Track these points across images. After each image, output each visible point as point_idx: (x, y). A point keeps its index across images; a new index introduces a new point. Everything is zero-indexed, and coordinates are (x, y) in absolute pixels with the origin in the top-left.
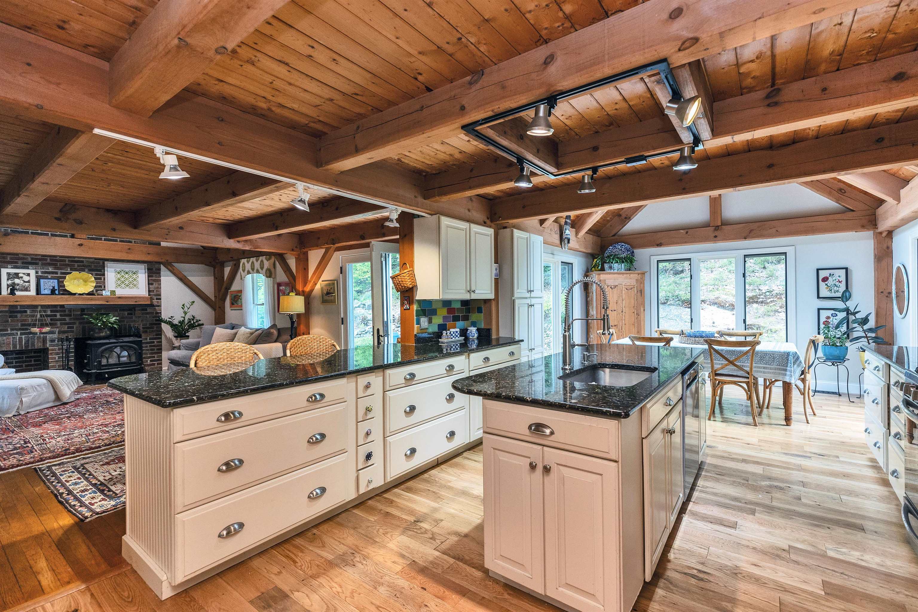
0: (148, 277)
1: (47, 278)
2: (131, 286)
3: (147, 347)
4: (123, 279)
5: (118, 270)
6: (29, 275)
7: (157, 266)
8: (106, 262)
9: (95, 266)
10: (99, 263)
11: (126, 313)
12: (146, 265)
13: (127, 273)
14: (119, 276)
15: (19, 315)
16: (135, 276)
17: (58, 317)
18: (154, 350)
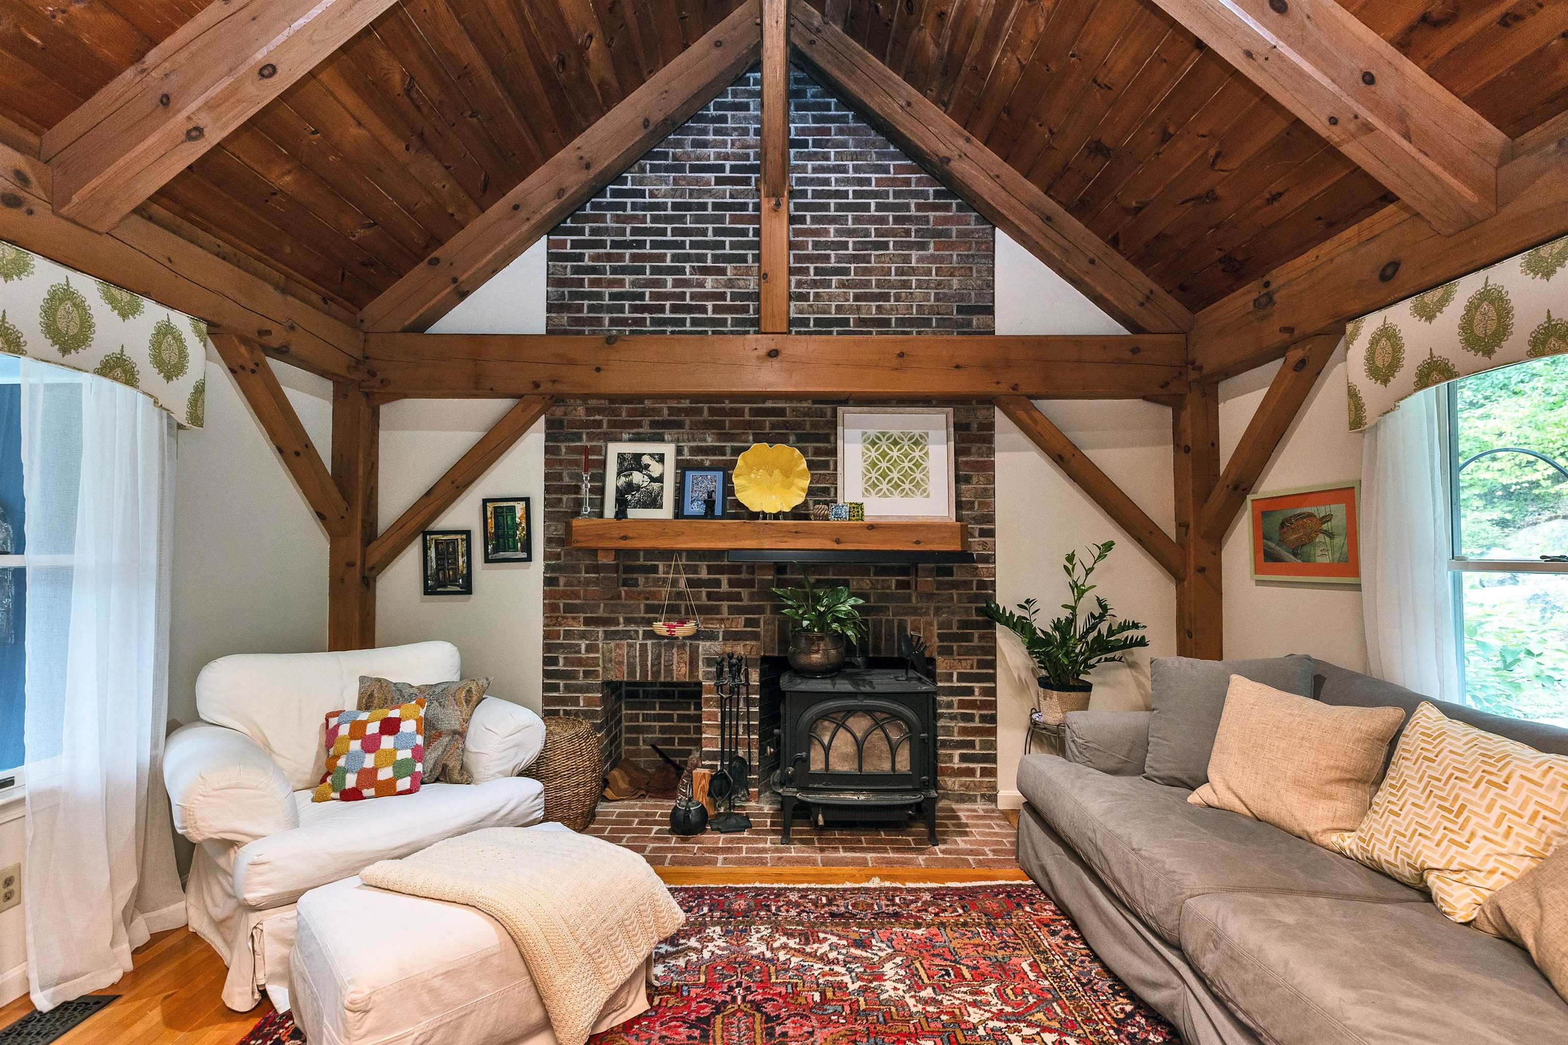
0: (957, 453)
1: (699, 467)
2: (907, 486)
3: (950, 705)
4: (884, 465)
5: (872, 432)
6: (661, 458)
7: (982, 413)
8: (840, 410)
9: (814, 425)
10: (822, 414)
11: (893, 580)
12: (950, 410)
13: (895, 443)
14: (873, 454)
15: (641, 579)
16: (917, 454)
17: (725, 588)
18: (971, 718)
